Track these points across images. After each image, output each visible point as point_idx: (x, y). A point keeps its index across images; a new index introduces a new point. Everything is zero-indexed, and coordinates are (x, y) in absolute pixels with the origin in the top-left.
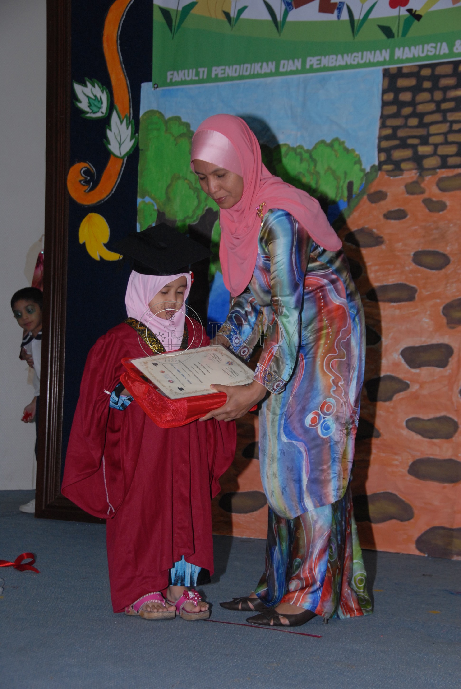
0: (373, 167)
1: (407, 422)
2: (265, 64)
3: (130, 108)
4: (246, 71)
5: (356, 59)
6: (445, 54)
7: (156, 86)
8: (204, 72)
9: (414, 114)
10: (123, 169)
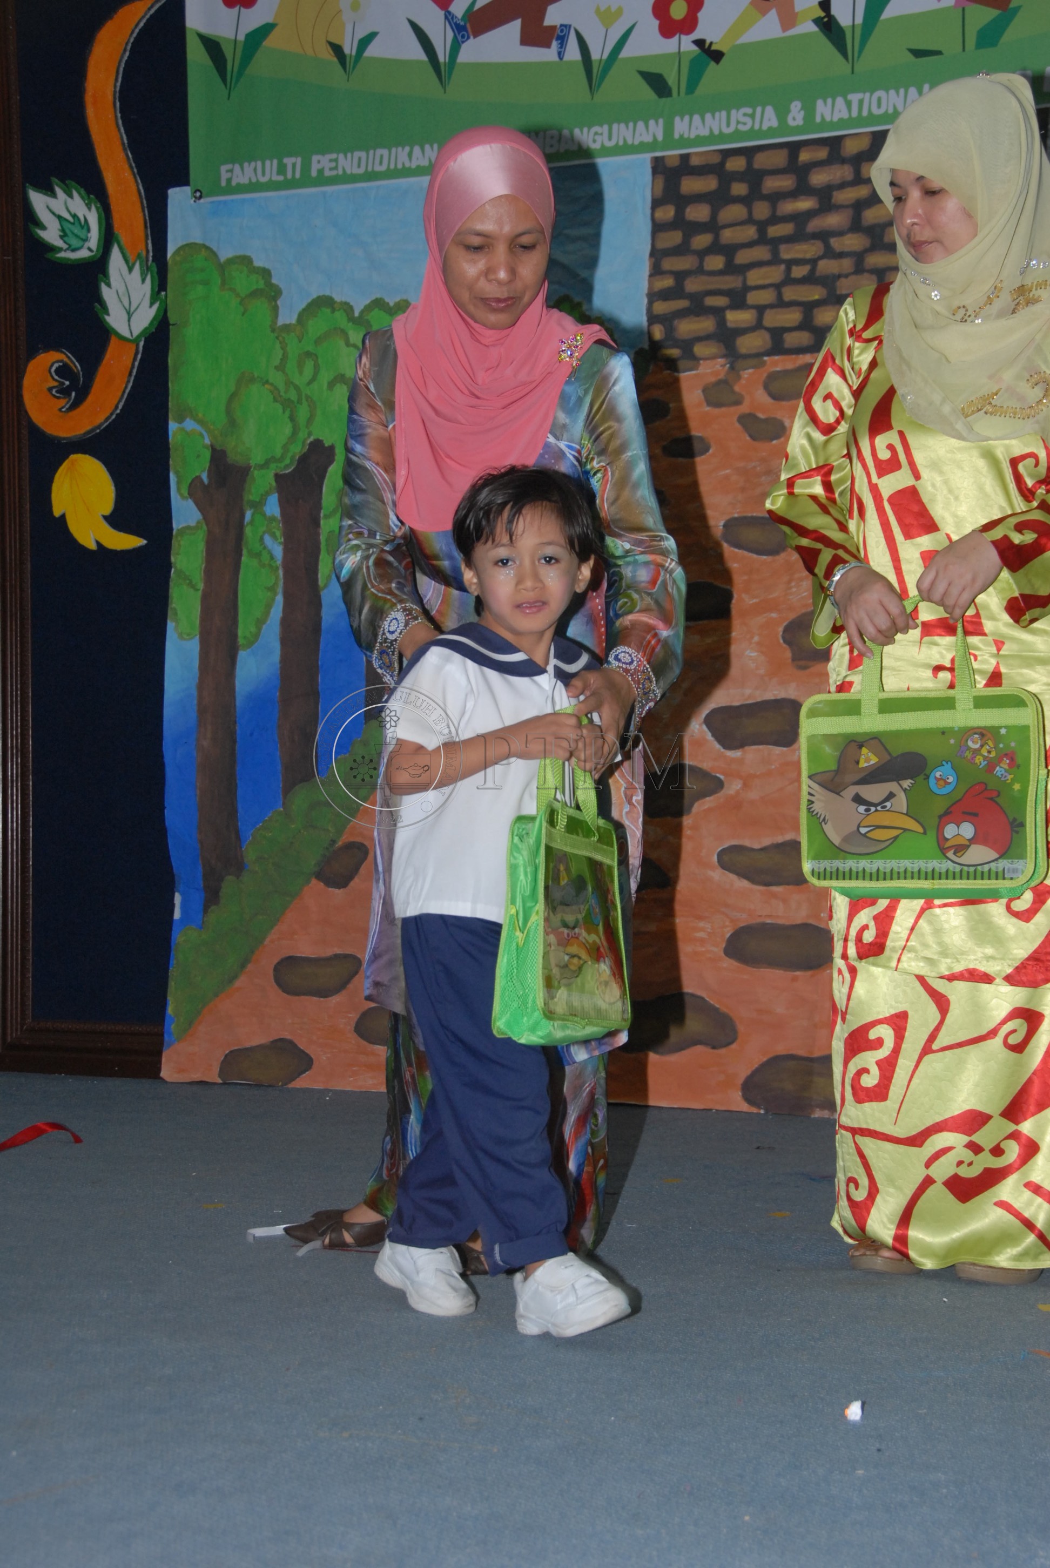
0: (640, 353)
1: (720, 855)
2: (417, 149)
3: (147, 238)
4: (381, 163)
5: (598, 138)
6: (770, 128)
7: (198, 194)
8: (294, 165)
9: (715, 248)
10: (137, 364)
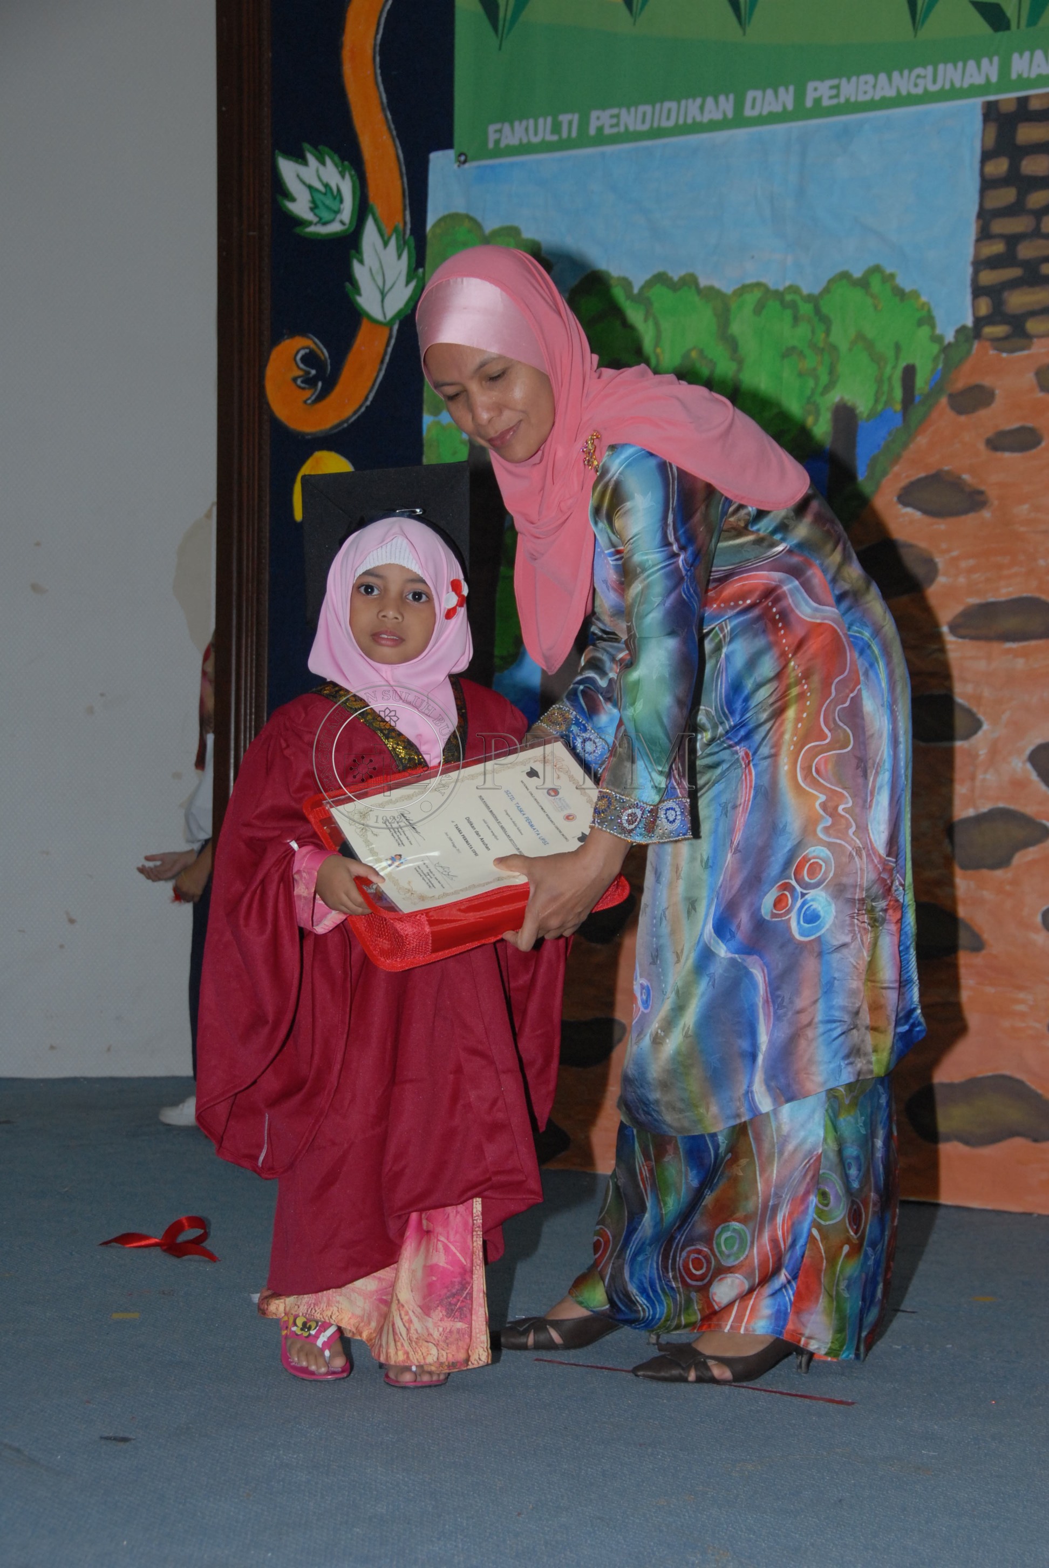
0: (961, 330)
1: (1045, 914)
2: (710, 101)
3: (404, 210)
4: (668, 118)
5: (920, 81)
7: (463, 158)
8: (570, 123)
10: (390, 350)
